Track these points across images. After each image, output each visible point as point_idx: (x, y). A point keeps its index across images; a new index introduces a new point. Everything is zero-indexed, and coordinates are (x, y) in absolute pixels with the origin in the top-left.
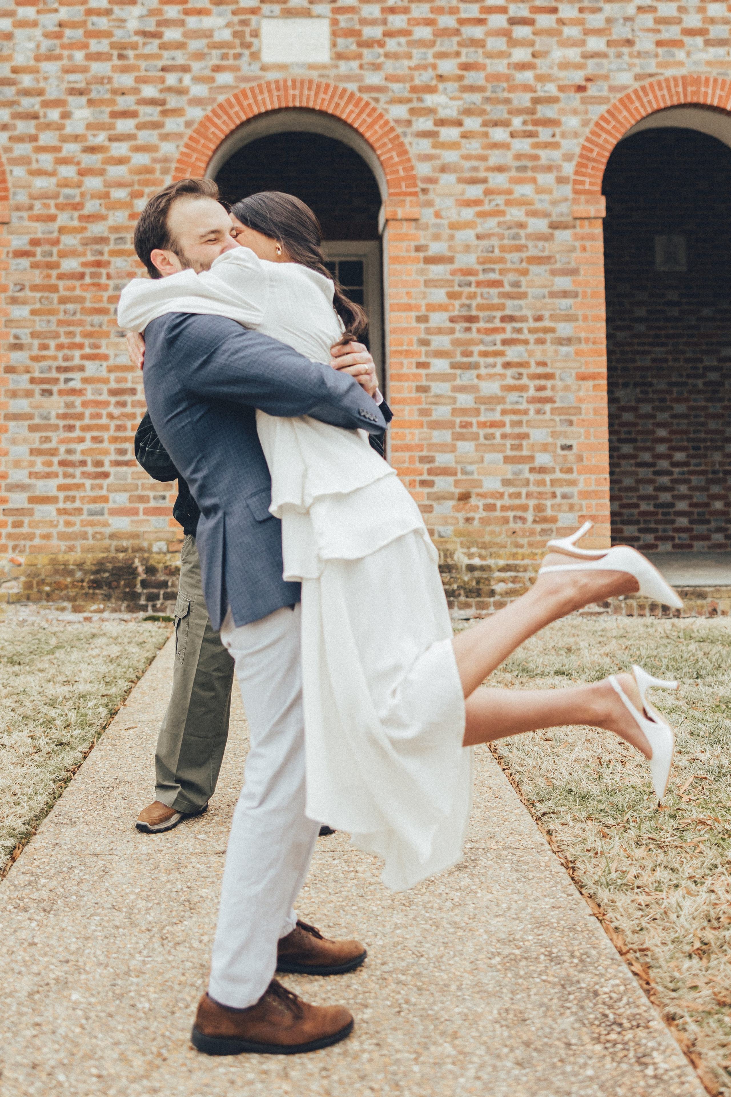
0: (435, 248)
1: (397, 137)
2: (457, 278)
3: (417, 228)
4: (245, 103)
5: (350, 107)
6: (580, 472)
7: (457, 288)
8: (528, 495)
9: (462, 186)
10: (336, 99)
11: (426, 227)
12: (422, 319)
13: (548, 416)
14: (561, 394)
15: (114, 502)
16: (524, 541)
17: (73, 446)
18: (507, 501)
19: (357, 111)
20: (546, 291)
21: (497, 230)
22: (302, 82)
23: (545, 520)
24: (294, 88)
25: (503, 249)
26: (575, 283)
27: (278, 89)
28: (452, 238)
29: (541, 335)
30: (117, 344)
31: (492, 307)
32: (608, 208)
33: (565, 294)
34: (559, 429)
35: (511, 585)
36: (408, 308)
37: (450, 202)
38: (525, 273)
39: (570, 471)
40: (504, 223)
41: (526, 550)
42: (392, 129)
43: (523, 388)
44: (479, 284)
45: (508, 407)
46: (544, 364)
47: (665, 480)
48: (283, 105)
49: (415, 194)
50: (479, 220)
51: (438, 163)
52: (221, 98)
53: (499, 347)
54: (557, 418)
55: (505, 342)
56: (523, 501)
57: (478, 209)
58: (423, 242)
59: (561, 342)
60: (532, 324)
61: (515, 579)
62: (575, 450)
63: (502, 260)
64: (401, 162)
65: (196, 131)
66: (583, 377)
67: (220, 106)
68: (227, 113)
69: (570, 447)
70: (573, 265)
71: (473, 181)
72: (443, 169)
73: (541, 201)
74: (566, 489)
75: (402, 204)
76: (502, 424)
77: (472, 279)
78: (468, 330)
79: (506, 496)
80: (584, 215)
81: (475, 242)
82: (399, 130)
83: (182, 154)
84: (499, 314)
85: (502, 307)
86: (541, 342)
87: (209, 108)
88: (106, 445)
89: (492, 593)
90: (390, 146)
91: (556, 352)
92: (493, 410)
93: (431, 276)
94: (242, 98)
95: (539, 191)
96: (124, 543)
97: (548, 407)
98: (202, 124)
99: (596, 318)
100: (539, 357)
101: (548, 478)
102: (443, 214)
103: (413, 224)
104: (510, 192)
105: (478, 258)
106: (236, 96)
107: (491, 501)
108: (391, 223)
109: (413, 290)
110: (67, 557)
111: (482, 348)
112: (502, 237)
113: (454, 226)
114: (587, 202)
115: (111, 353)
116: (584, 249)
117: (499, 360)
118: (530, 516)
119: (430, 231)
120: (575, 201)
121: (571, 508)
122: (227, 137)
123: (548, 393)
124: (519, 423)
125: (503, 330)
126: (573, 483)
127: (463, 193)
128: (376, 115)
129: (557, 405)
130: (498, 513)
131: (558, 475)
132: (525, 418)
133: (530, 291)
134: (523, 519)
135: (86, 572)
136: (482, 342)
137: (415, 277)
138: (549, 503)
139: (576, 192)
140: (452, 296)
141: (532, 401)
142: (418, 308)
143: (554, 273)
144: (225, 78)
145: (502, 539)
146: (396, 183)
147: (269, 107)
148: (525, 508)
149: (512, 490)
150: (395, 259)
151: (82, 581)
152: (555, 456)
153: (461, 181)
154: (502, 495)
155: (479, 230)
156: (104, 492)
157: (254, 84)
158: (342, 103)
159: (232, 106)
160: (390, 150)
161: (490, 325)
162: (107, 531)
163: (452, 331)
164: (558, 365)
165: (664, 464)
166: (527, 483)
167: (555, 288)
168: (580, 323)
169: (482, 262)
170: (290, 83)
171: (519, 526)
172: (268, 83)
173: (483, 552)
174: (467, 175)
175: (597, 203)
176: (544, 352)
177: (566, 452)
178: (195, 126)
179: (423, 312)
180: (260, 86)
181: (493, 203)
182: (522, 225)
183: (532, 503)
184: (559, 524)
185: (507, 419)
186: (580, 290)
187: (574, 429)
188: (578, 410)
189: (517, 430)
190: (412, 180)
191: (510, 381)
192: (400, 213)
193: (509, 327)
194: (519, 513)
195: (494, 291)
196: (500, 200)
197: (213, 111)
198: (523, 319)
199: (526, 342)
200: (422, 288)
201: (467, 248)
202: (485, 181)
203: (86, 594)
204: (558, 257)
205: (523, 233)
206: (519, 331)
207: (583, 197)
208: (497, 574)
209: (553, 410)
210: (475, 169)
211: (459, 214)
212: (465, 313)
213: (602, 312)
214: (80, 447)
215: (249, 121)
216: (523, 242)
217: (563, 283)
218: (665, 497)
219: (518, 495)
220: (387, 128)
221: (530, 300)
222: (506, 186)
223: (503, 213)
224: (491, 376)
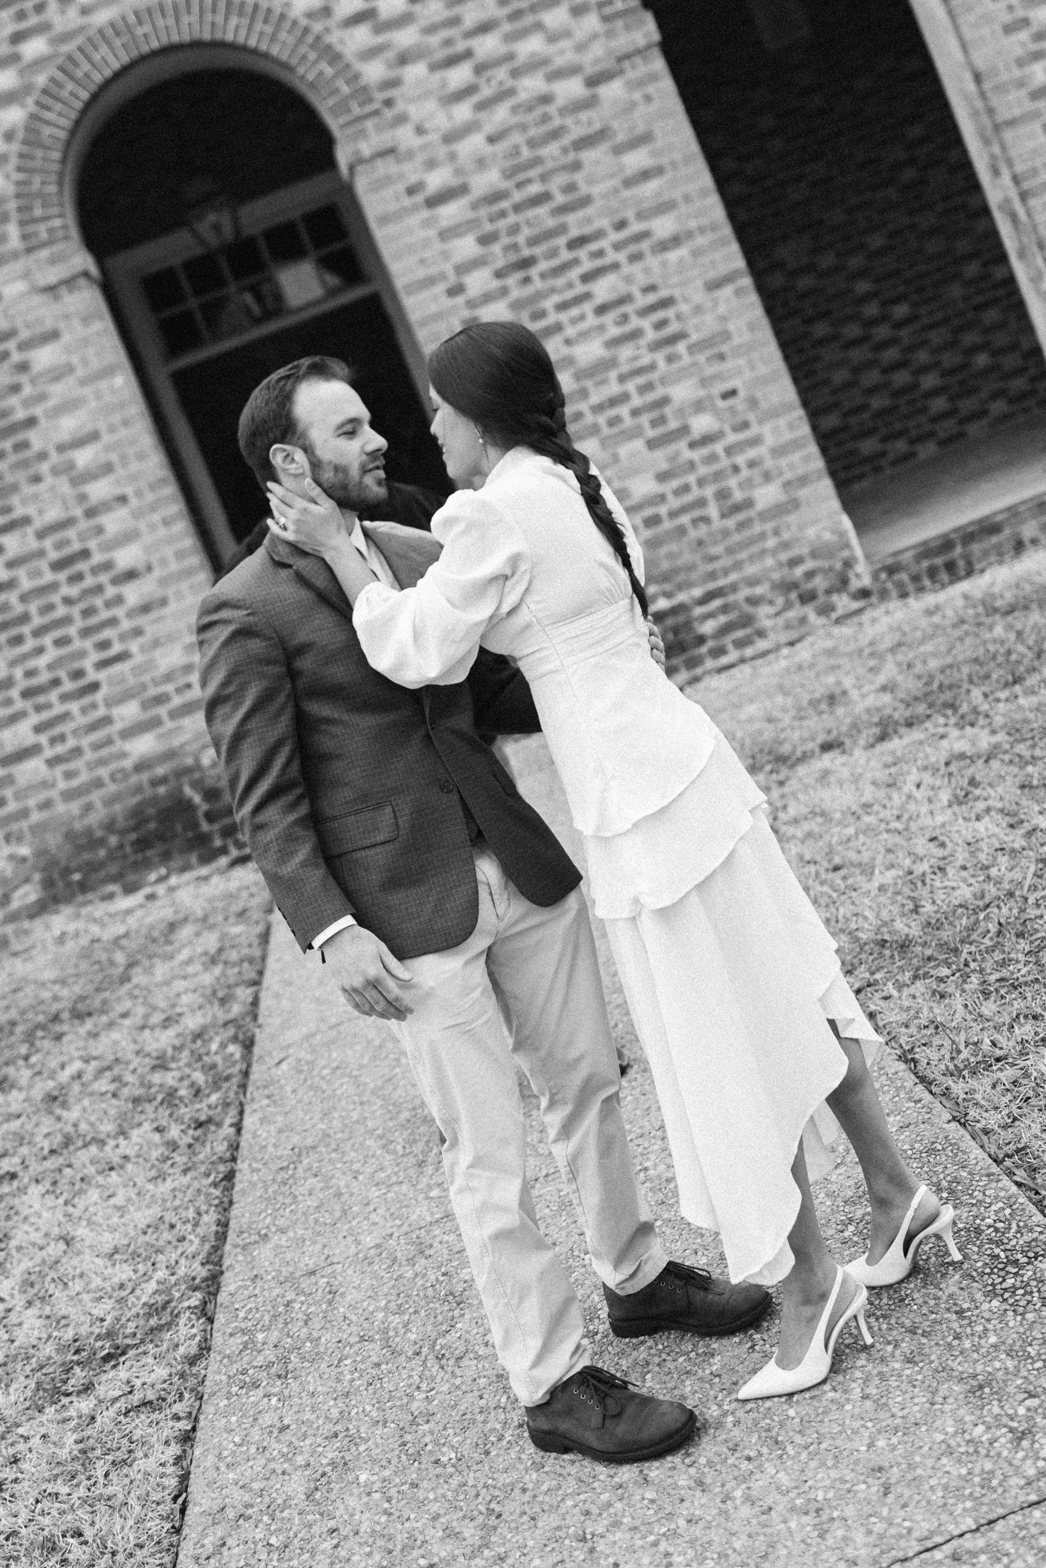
0: (436, 180)
1: (318, 38)
2: (484, 212)
3: (399, 161)
4: (79, 74)
5: (234, 21)
6: (761, 422)
7: (488, 227)
8: (701, 482)
9: (438, 76)
10: (209, 17)
11: (410, 155)
12: (456, 290)
13: (686, 360)
14: (695, 321)
15: (122, 719)
16: (718, 549)
17: (32, 664)
18: (674, 503)
19: (245, 21)
20: (615, 182)
21: (514, 120)
22: (149, 11)
23: (736, 508)
24: (140, 23)
25: (532, 144)
26: (653, 154)
27: (118, 34)
28: (452, 156)
29: (633, 248)
30: (35, 496)
31: (550, 234)
32: (661, 25)
33: (645, 175)
34: (710, 371)
35: (723, 619)
36: (430, 282)
37: (431, 105)
38: (576, 166)
39: (745, 425)
40: (519, 106)
41: (725, 562)
42: (306, 30)
43: (635, 335)
44: (518, 208)
45: (624, 368)
46: (651, 288)
47: (891, 354)
48: (135, 54)
49: (376, 113)
50: (482, 116)
51: (390, 55)
52: (41, 80)
53: (580, 289)
54: (701, 358)
55: (587, 278)
56: (695, 493)
57: (476, 98)
58: (413, 179)
59: (664, 246)
60: (615, 236)
61: (725, 609)
62: (742, 394)
63: (537, 161)
64: (338, 74)
65: (25, 142)
66: (714, 286)
67: (45, 91)
68: (57, 99)
69: (733, 393)
70: (641, 129)
71: (452, 61)
72: (403, 59)
73: (562, 52)
74: (752, 453)
75: (362, 134)
76: (624, 398)
77: (504, 204)
78: (527, 280)
79: (670, 497)
80: (631, 48)
81: (488, 149)
82: (317, 27)
83: (18, 183)
84: (561, 241)
85: (562, 229)
86: (636, 257)
87: (30, 101)
88: (77, 644)
89: (701, 640)
90: (312, 56)
91: (664, 264)
92: (604, 382)
93: (444, 223)
94: (70, 67)
95: (553, 38)
96: (160, 771)
97: (681, 347)
98: (27, 129)
99: (703, 193)
100: (642, 280)
101: (719, 448)
102: (427, 125)
103: (390, 159)
104: (510, 57)
105: (503, 172)
106: (61, 69)
107: (649, 512)
108: (359, 168)
109: (427, 254)
110: (87, 821)
111: (556, 299)
112: (523, 127)
113: (451, 137)
114: (628, 28)
115: (31, 510)
116: (648, 98)
117: (588, 308)
118: (713, 511)
119: (419, 159)
120: (610, 34)
121: (767, 477)
122: (73, 133)
123: (673, 328)
124: (649, 387)
125: (576, 262)
126: (755, 441)
127: (444, 84)
128: (274, 18)
129: (695, 337)
130: (667, 525)
131: (732, 438)
132: (654, 376)
133: (596, 190)
134: (706, 520)
135: (122, 833)
136: (553, 291)
137: (422, 234)
138: (733, 482)
139: (606, 19)
140: (485, 240)
141: (656, 346)
142: (442, 276)
143: (619, 150)
144: (34, 48)
145: (687, 557)
146: (342, 107)
147: (116, 65)
148: (701, 503)
149: (675, 484)
150: (385, 219)
151: (121, 847)
152: (716, 412)
153: (434, 67)
154: (662, 498)
155: (488, 128)
156: (101, 712)
157: (79, 40)
158: (220, 19)
159: (60, 86)
160: (316, 62)
161: (555, 262)
162: (128, 763)
163: (504, 291)
164: (675, 280)
165: (883, 332)
166: (692, 466)
167: (629, 172)
168: (683, 209)
169: (508, 174)
170: (132, 19)
171: (702, 531)
172: (100, 31)
173: (667, 587)
174: (440, 55)
175: (642, 23)
176: (647, 271)
177: (730, 402)
178: (20, 135)
179: (452, 279)
180: (90, 40)
181: (493, 83)
182: (546, 99)
183: (709, 492)
184: (760, 506)
185: (631, 386)
186: (664, 160)
187: (729, 364)
188: (726, 336)
189: (651, 397)
190: (363, 93)
191: (614, 331)
192: (366, 148)
193: (582, 253)
194: (697, 513)
195: (542, 211)
196: (501, 74)
197: (38, 103)
198: (599, 234)
199: (615, 266)
200: (438, 246)
201: (481, 163)
202: (468, 54)
203: (135, 863)
204: (615, 125)
205: (551, 109)
206: (600, 254)
207: (619, 24)
208: (698, 611)
209: (691, 349)
210: (448, 42)
211: (450, 117)
212: (513, 258)
213: (706, 180)
214: (42, 661)
215: (94, 97)
216: (557, 122)
217: (636, 160)
218: (901, 378)
219: (686, 488)
220: (298, 33)
221: (598, 203)
222: (503, 49)
223: (511, 92)
224: (584, 335)
